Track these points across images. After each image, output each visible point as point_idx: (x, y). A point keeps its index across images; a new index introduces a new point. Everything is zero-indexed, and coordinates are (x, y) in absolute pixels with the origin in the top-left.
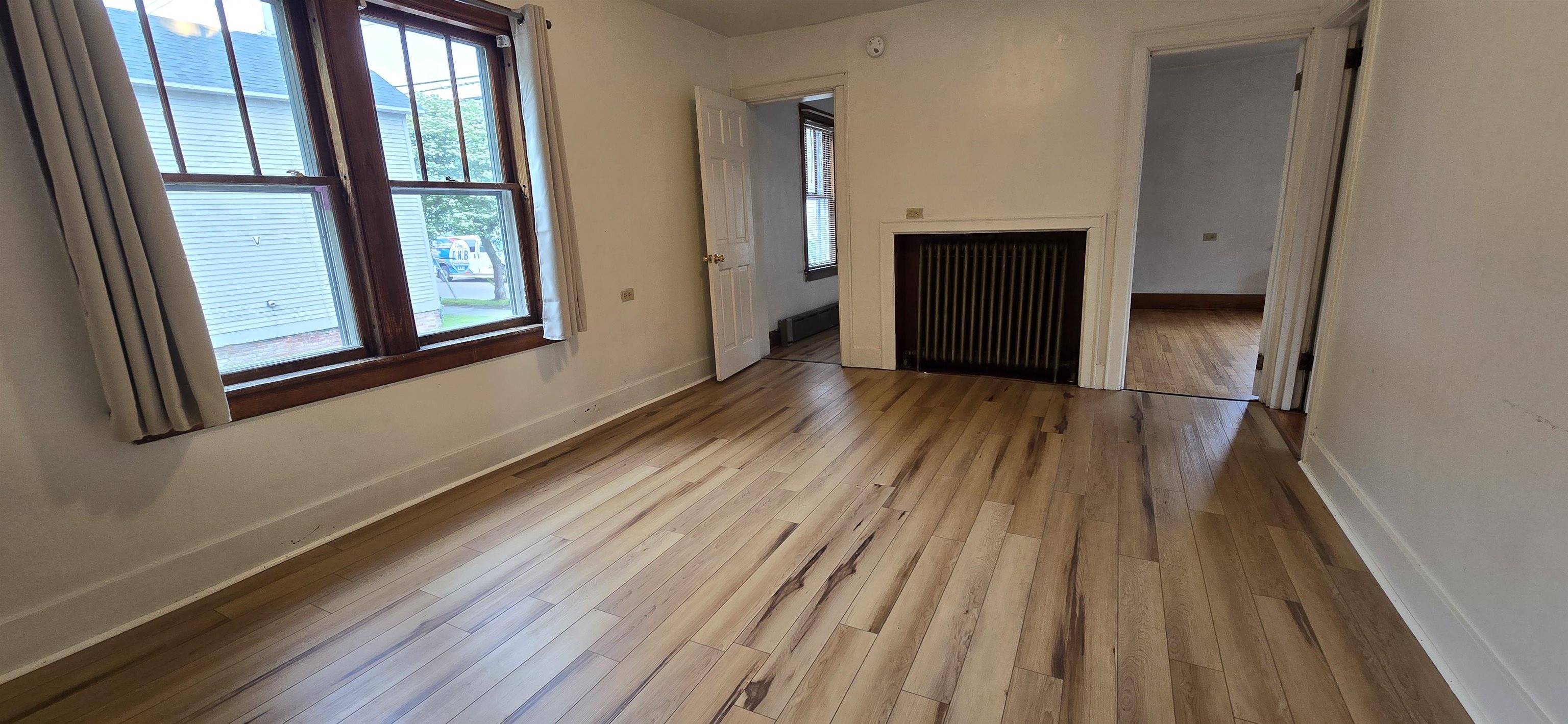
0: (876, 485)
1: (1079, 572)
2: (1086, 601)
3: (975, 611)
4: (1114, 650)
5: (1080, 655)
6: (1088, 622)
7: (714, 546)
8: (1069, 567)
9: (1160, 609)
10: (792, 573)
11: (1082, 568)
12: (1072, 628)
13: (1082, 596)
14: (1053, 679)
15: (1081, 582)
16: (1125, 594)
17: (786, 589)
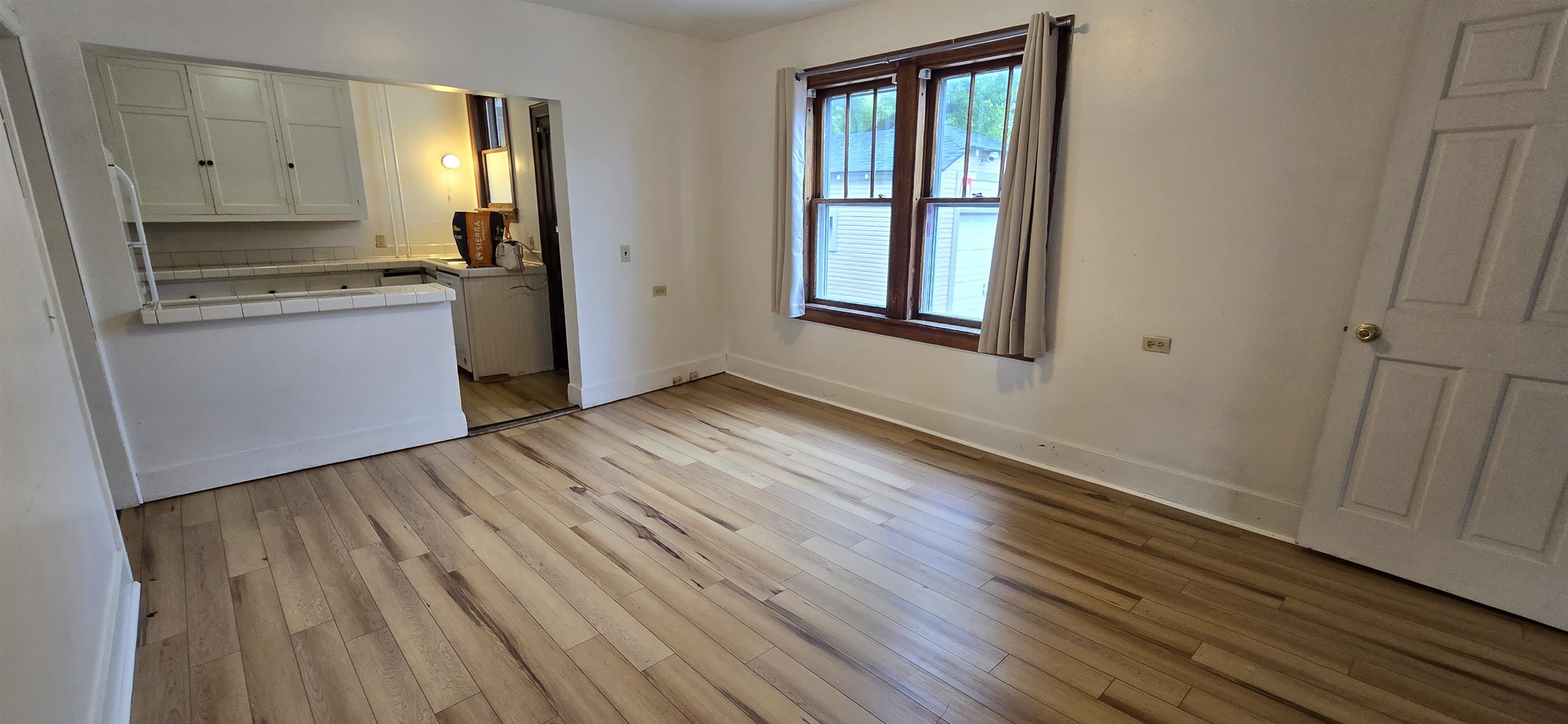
1: (499, 643)
2: (473, 624)
3: (538, 568)
4: (429, 606)
5: (448, 589)
6: (460, 611)
8: (512, 643)
9: (411, 659)
11: (501, 649)
12: (467, 600)
13: (480, 625)
14: (454, 570)
15: (490, 636)
16: (447, 652)
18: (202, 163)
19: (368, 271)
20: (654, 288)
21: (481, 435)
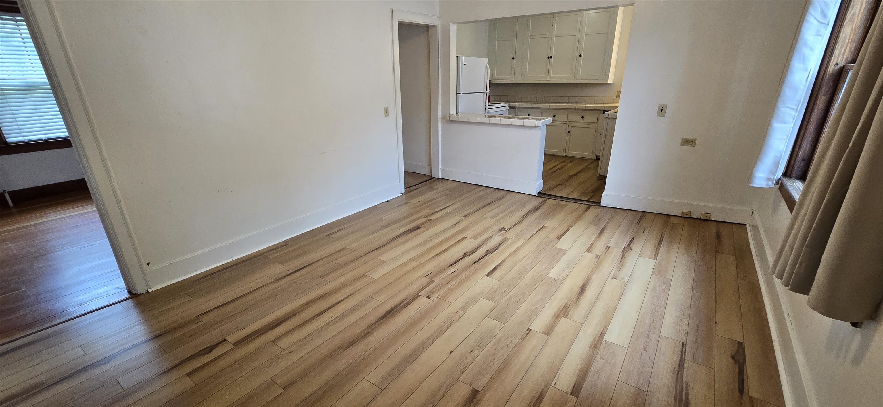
0: (429, 298)
7: (529, 269)
10: (491, 255)
17: (493, 250)
18: (548, 58)
19: (595, 110)
20: (683, 139)
21: (541, 197)
